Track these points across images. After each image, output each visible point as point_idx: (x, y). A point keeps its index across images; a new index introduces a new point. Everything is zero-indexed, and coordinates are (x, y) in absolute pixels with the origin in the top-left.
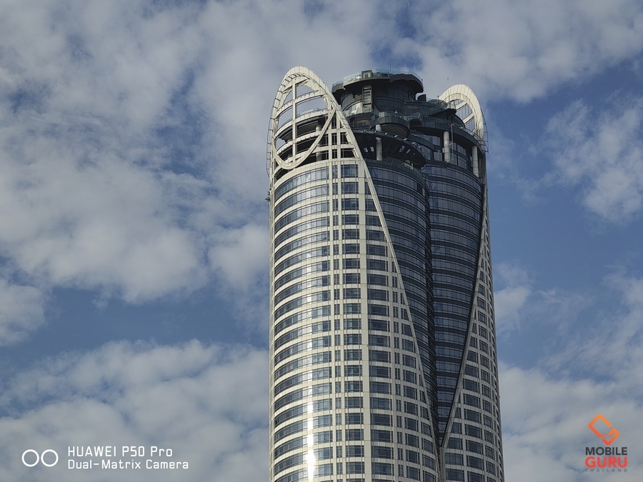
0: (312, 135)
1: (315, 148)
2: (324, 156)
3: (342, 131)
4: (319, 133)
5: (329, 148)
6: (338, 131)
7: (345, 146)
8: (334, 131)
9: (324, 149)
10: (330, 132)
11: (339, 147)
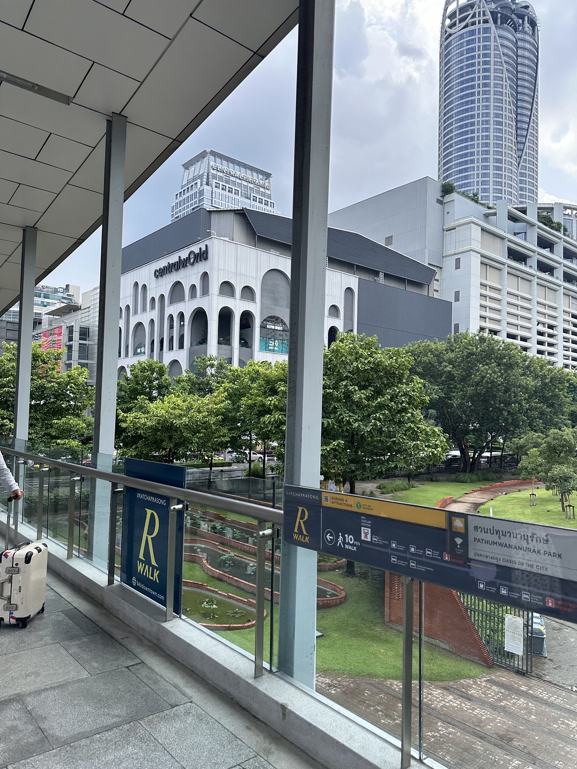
0: (467, 13)
1: (469, 20)
2: (474, 23)
4: (471, 12)
5: (477, 19)
7: (485, 18)
8: (479, 10)
9: (473, 20)
10: (477, 11)
11: (482, 18)
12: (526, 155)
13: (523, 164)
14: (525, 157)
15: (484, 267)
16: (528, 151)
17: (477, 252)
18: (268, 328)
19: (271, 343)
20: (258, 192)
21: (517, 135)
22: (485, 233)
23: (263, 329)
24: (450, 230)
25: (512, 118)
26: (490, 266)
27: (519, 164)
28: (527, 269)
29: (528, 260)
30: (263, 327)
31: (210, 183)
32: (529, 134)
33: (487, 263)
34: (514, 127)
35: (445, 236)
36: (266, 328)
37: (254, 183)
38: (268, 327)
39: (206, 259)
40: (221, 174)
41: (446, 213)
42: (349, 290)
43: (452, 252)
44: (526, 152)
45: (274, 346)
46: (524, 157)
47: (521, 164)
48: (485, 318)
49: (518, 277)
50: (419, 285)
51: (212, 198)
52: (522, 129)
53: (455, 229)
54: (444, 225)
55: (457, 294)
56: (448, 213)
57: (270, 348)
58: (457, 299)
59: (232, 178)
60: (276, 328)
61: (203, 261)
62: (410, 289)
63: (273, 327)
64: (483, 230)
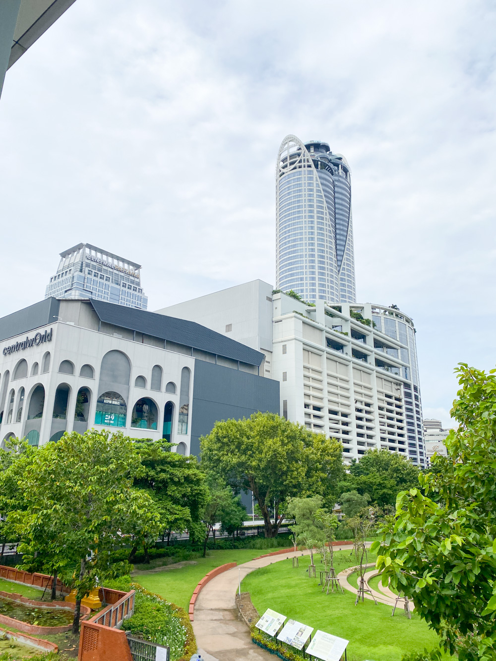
0: (296, 159)
1: (297, 164)
2: (300, 167)
3: (308, 158)
4: (298, 159)
5: (302, 164)
6: (306, 158)
7: (308, 163)
8: (304, 158)
9: (300, 164)
10: (303, 158)
11: (306, 164)
12: (344, 265)
13: (342, 271)
14: (344, 266)
15: (307, 353)
16: (346, 262)
17: (299, 341)
18: (105, 403)
19: (108, 417)
20: (128, 280)
21: (336, 250)
22: (306, 325)
23: (100, 404)
24: (277, 322)
25: (331, 237)
26: (312, 352)
27: (339, 271)
28: (344, 356)
29: (345, 348)
30: (100, 401)
31: (83, 270)
32: (346, 249)
33: (308, 349)
34: (334, 244)
35: (274, 327)
36: (103, 402)
37: (125, 272)
38: (105, 401)
39: (50, 340)
40: (95, 264)
41: (274, 308)
42: (186, 369)
43: (280, 340)
44: (344, 263)
45: (110, 419)
46: (342, 266)
47: (341, 271)
48: (309, 396)
49: (336, 362)
50: (250, 366)
51: (84, 282)
52: (340, 245)
53: (281, 321)
54: (273, 317)
55: (285, 374)
56: (276, 308)
57: (106, 421)
58: (285, 379)
59: (104, 267)
60: (113, 402)
61: (47, 342)
62: (243, 369)
63: (110, 402)
64: (304, 323)
